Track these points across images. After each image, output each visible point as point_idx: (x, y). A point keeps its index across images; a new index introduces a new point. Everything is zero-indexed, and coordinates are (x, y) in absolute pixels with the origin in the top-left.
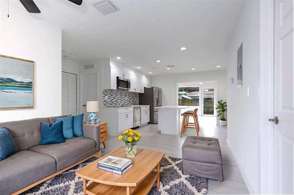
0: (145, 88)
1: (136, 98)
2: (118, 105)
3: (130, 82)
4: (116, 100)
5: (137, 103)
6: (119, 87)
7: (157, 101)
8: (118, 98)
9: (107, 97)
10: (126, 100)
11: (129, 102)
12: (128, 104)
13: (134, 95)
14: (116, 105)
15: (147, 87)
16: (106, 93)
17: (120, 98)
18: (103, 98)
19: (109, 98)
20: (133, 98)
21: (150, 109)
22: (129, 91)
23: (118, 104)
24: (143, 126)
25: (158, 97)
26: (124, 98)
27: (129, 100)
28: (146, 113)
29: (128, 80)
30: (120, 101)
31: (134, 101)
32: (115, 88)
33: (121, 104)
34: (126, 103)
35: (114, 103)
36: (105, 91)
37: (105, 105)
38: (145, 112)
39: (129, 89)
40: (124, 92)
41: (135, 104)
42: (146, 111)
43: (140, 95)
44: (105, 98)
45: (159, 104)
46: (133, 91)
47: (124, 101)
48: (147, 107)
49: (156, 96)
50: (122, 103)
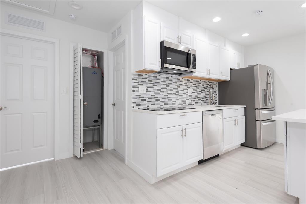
0: (231, 69)
1: (211, 91)
2: (170, 104)
3: (194, 56)
4: (165, 94)
5: (214, 101)
6: (166, 65)
7: (265, 96)
8: (170, 90)
9: (142, 90)
10: (189, 94)
11: (197, 99)
12: (193, 103)
13: (208, 86)
14: (165, 104)
15: (236, 67)
16: (140, 80)
17: (175, 91)
18: (134, 91)
19: (149, 89)
20: (206, 90)
21: (245, 115)
22: (194, 74)
23: (171, 102)
24: (228, 153)
25: (267, 89)
26: (185, 91)
27: (196, 94)
28: (236, 124)
29: (189, 51)
30: (174, 96)
31: (207, 96)
32: (158, 68)
33: (177, 103)
34: (190, 101)
35: (161, 100)
36: (139, 75)
37: (140, 105)
38: (233, 122)
39: (193, 70)
40: (183, 79)
41: (210, 103)
42: (235, 118)
43: (222, 84)
44: (138, 91)
45: (269, 105)
46: (204, 75)
47: (184, 96)
48: (240, 110)
49: (260, 86)
50: (180, 101)
